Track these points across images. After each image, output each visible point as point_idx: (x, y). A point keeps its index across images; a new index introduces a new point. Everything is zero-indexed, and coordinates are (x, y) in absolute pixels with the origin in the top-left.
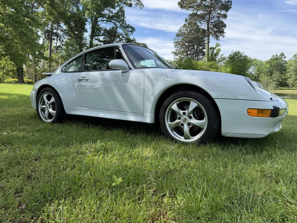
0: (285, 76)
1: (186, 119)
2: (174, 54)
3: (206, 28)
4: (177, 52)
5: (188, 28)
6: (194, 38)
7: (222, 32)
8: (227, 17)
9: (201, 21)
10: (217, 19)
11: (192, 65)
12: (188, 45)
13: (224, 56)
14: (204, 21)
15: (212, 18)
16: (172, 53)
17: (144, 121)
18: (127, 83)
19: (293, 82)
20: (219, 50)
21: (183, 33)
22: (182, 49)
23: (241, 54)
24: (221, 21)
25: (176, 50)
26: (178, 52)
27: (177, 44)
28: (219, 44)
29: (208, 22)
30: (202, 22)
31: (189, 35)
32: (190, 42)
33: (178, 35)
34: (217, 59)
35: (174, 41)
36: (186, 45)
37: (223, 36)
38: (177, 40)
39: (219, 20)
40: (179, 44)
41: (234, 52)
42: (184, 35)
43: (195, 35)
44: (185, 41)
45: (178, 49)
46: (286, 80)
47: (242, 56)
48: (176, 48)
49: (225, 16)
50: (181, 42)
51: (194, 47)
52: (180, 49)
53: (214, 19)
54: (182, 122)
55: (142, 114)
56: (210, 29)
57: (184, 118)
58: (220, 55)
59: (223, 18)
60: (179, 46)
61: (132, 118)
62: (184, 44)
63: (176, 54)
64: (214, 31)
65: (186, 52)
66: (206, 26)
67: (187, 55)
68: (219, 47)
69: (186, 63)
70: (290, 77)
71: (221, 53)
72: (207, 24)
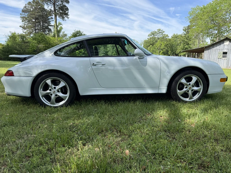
0: (107, 50)
1: (191, 88)
2: (22, 28)
3: (53, 9)
4: (25, 26)
5: (33, 6)
6: (40, 16)
7: (67, 14)
8: (69, 3)
9: (48, 2)
10: (61, 3)
11: (46, 39)
12: (35, 21)
13: (65, 33)
14: (50, 3)
15: (57, 1)
16: (20, 27)
17: (159, 92)
18: (146, 67)
19: (111, 54)
20: (61, 28)
21: (29, 10)
22: (30, 24)
23: (81, 33)
24: (65, 5)
25: (23, 25)
26: (27, 26)
27: (24, 19)
28: (61, 23)
29: (54, 4)
30: (49, 4)
31: (35, 12)
32: (36, 19)
33: (23, 11)
34: (60, 35)
35: (21, 16)
36: (33, 21)
37: (68, 18)
38: (24, 16)
39: (62, 4)
40: (26, 19)
41: (76, 31)
42: (30, 11)
43: (40, 12)
44: (32, 17)
45: (26, 24)
46: (107, 52)
47: (82, 34)
48: (23, 23)
49: (67, 2)
50: (28, 17)
51: (40, 23)
52: (28, 24)
53: (59, 2)
54: (188, 90)
55: (158, 88)
56: (56, 11)
57: (190, 87)
58: (62, 32)
59: (66, 3)
60: (26, 21)
61: (150, 91)
62: (32, 20)
63: (24, 28)
64: (60, 12)
65: (34, 27)
66: (53, 7)
67: (35, 30)
68: (61, 25)
69: (40, 37)
70: (110, 51)
71: (63, 31)
72: (53, 6)
